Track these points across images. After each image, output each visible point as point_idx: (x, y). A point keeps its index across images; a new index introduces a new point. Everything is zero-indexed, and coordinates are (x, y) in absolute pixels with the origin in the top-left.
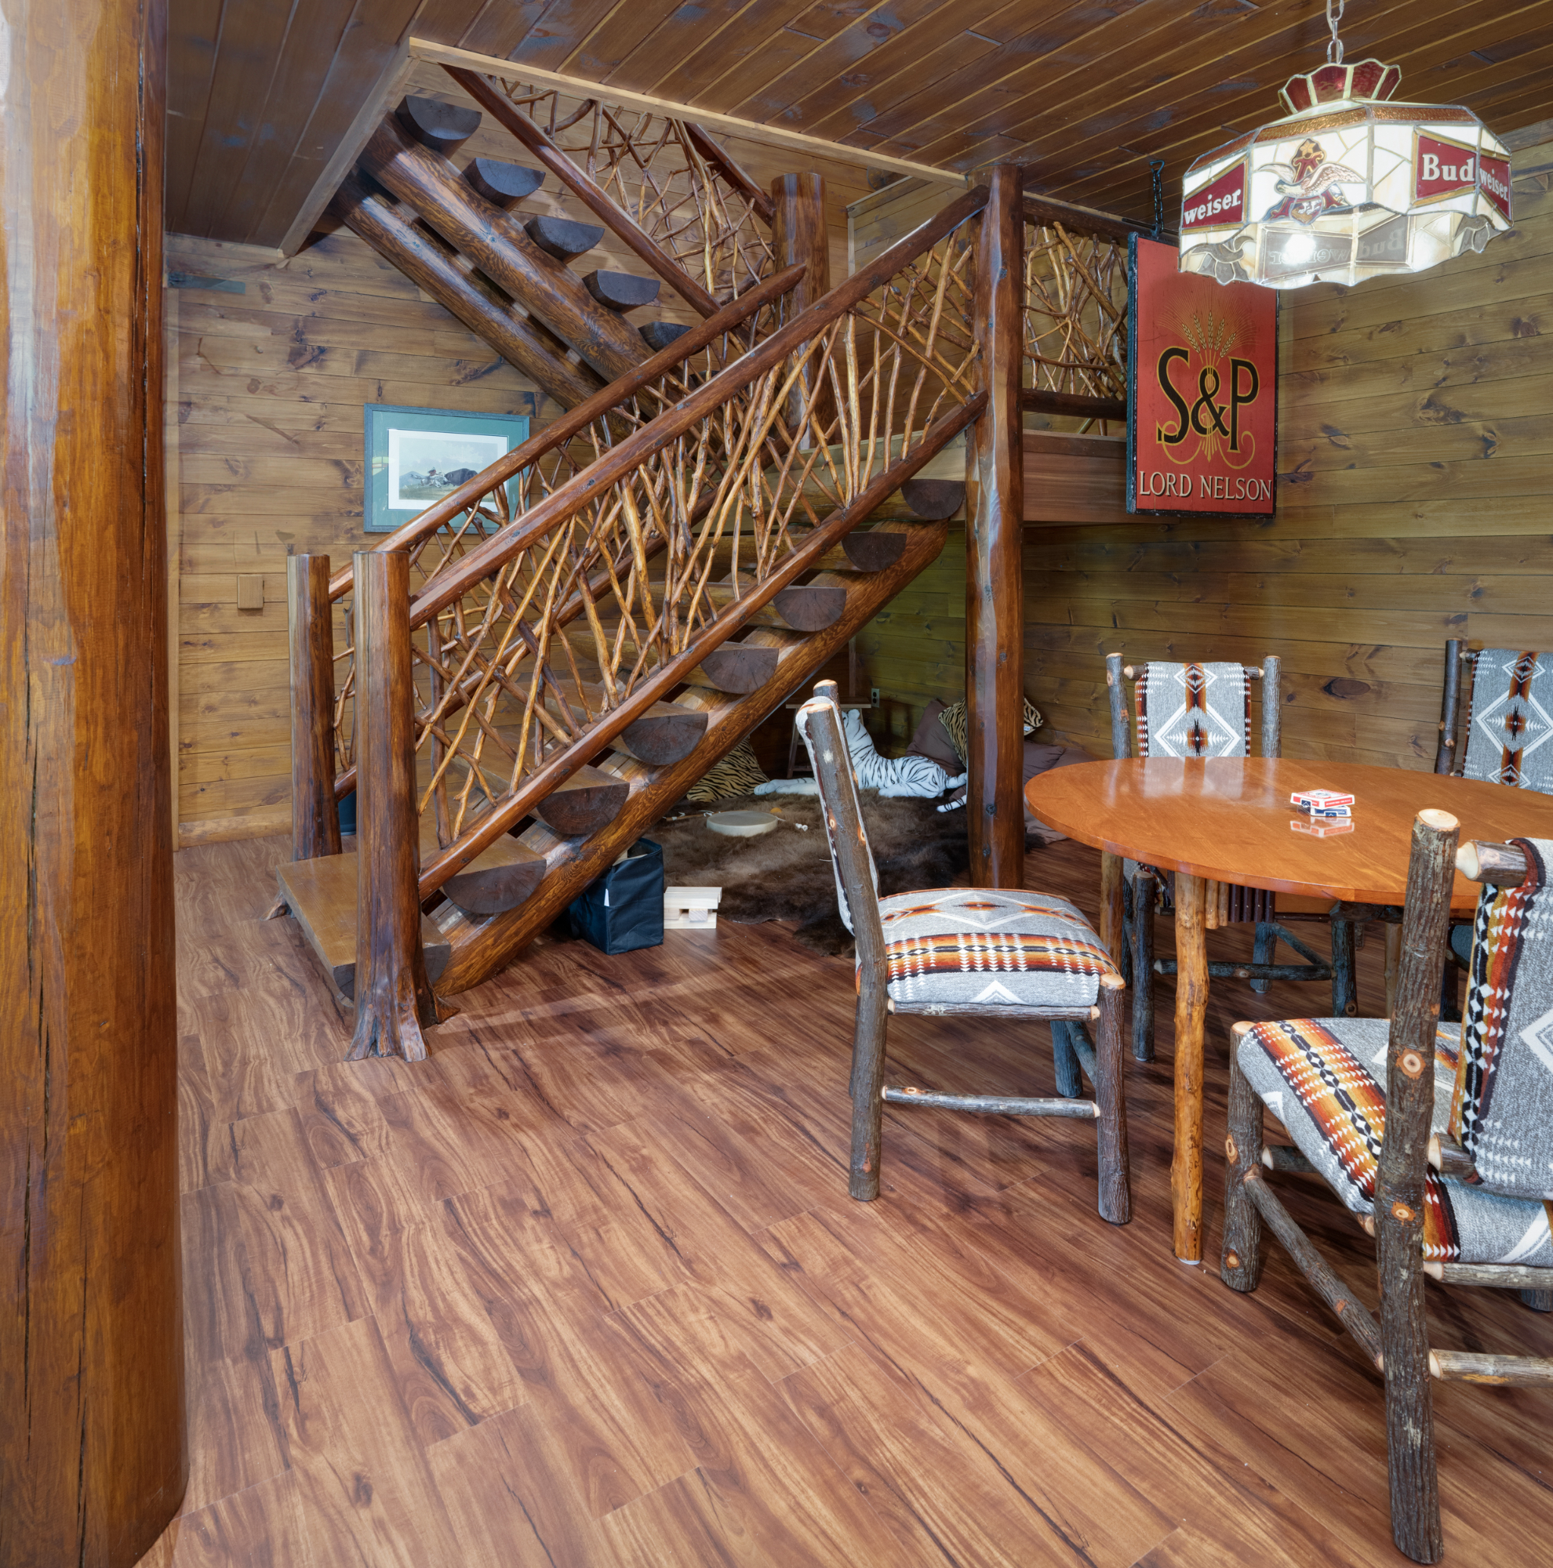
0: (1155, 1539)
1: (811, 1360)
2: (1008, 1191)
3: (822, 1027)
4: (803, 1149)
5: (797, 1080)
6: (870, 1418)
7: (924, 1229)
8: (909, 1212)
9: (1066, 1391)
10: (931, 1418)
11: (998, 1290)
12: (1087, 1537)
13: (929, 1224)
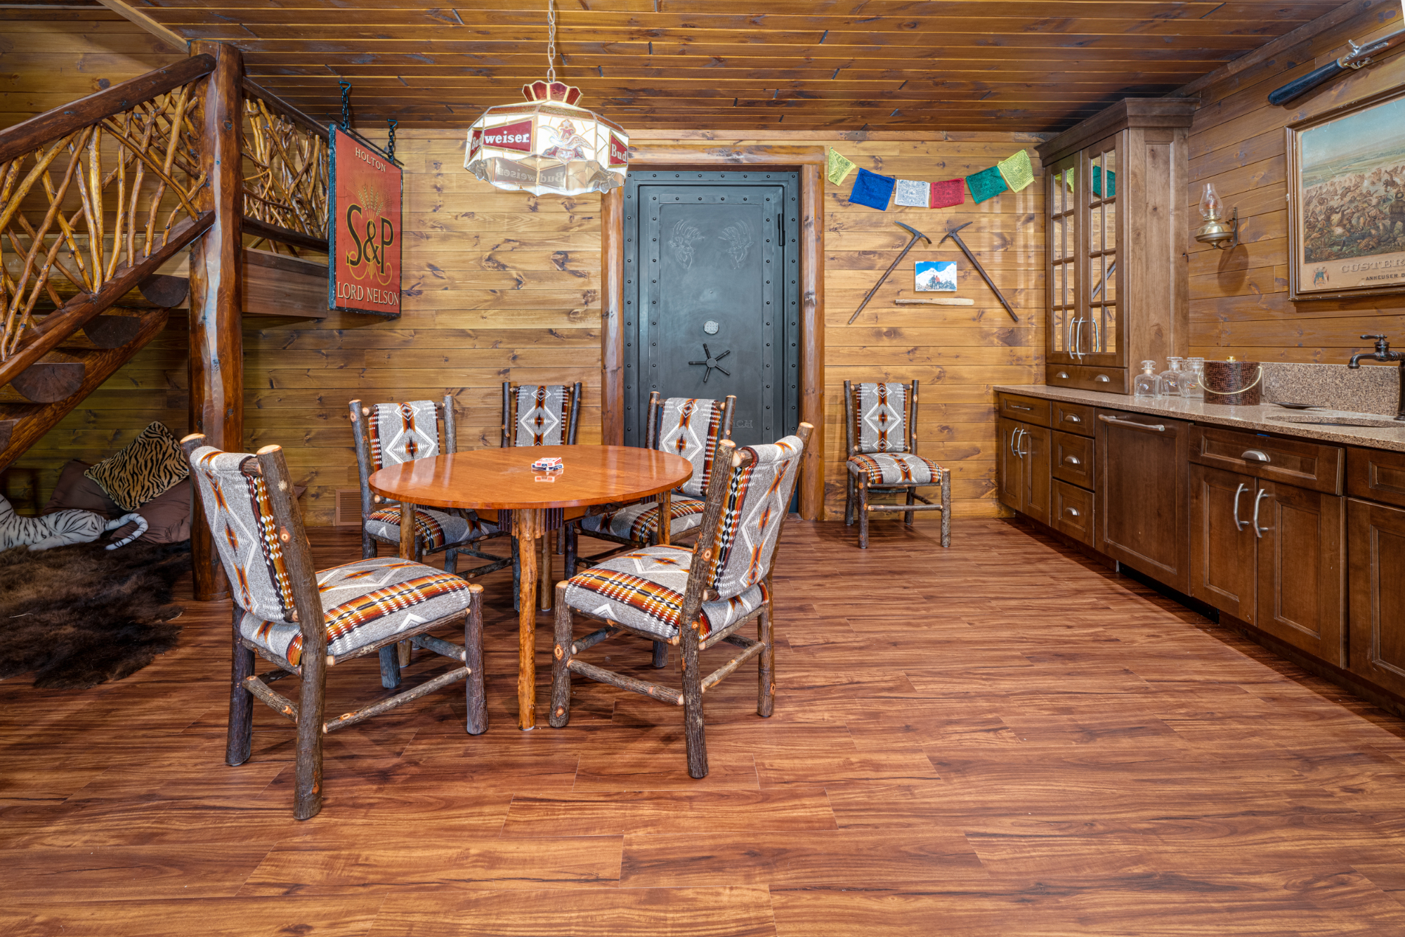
0: (620, 847)
1: (368, 925)
2: (405, 753)
3: (144, 736)
4: (222, 819)
5: (161, 781)
6: (440, 920)
7: (371, 805)
8: (351, 803)
9: (528, 822)
10: (475, 890)
11: (449, 804)
12: (595, 871)
13: (372, 801)
